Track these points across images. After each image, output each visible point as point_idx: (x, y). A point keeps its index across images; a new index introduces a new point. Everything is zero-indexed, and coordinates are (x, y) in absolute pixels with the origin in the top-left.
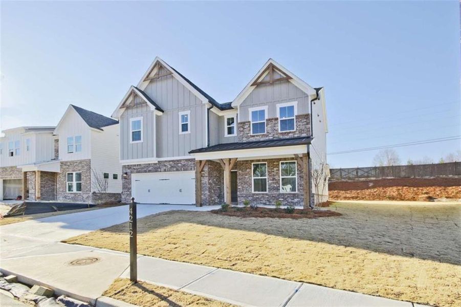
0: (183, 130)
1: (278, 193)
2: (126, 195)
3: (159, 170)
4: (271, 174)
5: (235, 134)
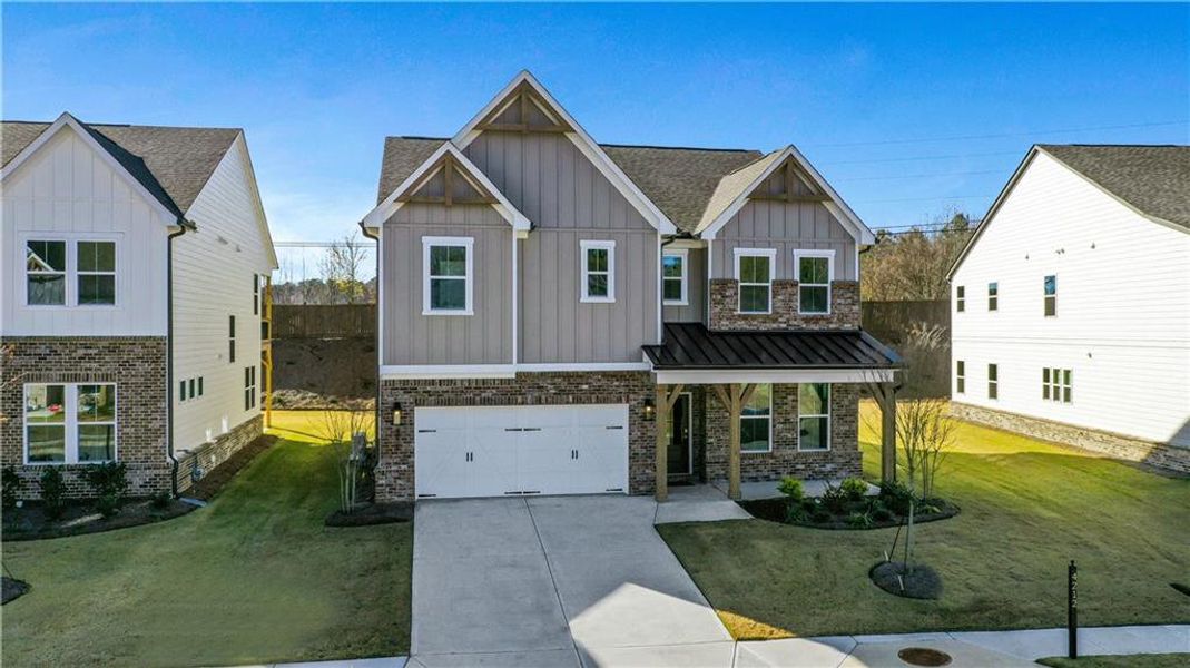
0: (592, 292)
1: (793, 452)
2: (397, 475)
3: (520, 399)
4: (780, 410)
5: (684, 301)
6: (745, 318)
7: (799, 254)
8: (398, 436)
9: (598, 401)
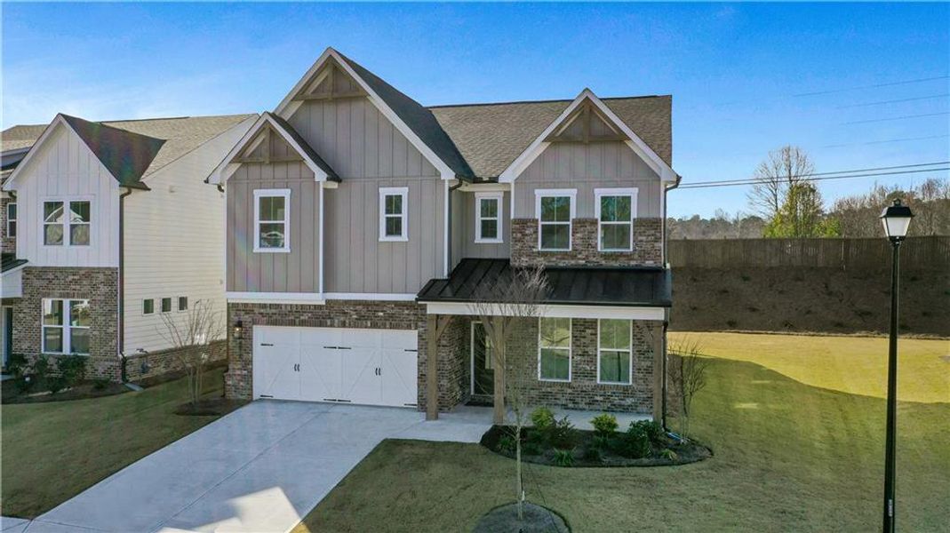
0: (389, 232)
1: (593, 384)
2: (239, 378)
3: (329, 322)
4: (578, 343)
5: (499, 239)
6: (544, 254)
7: (600, 193)
8: (240, 347)
9: (392, 327)
